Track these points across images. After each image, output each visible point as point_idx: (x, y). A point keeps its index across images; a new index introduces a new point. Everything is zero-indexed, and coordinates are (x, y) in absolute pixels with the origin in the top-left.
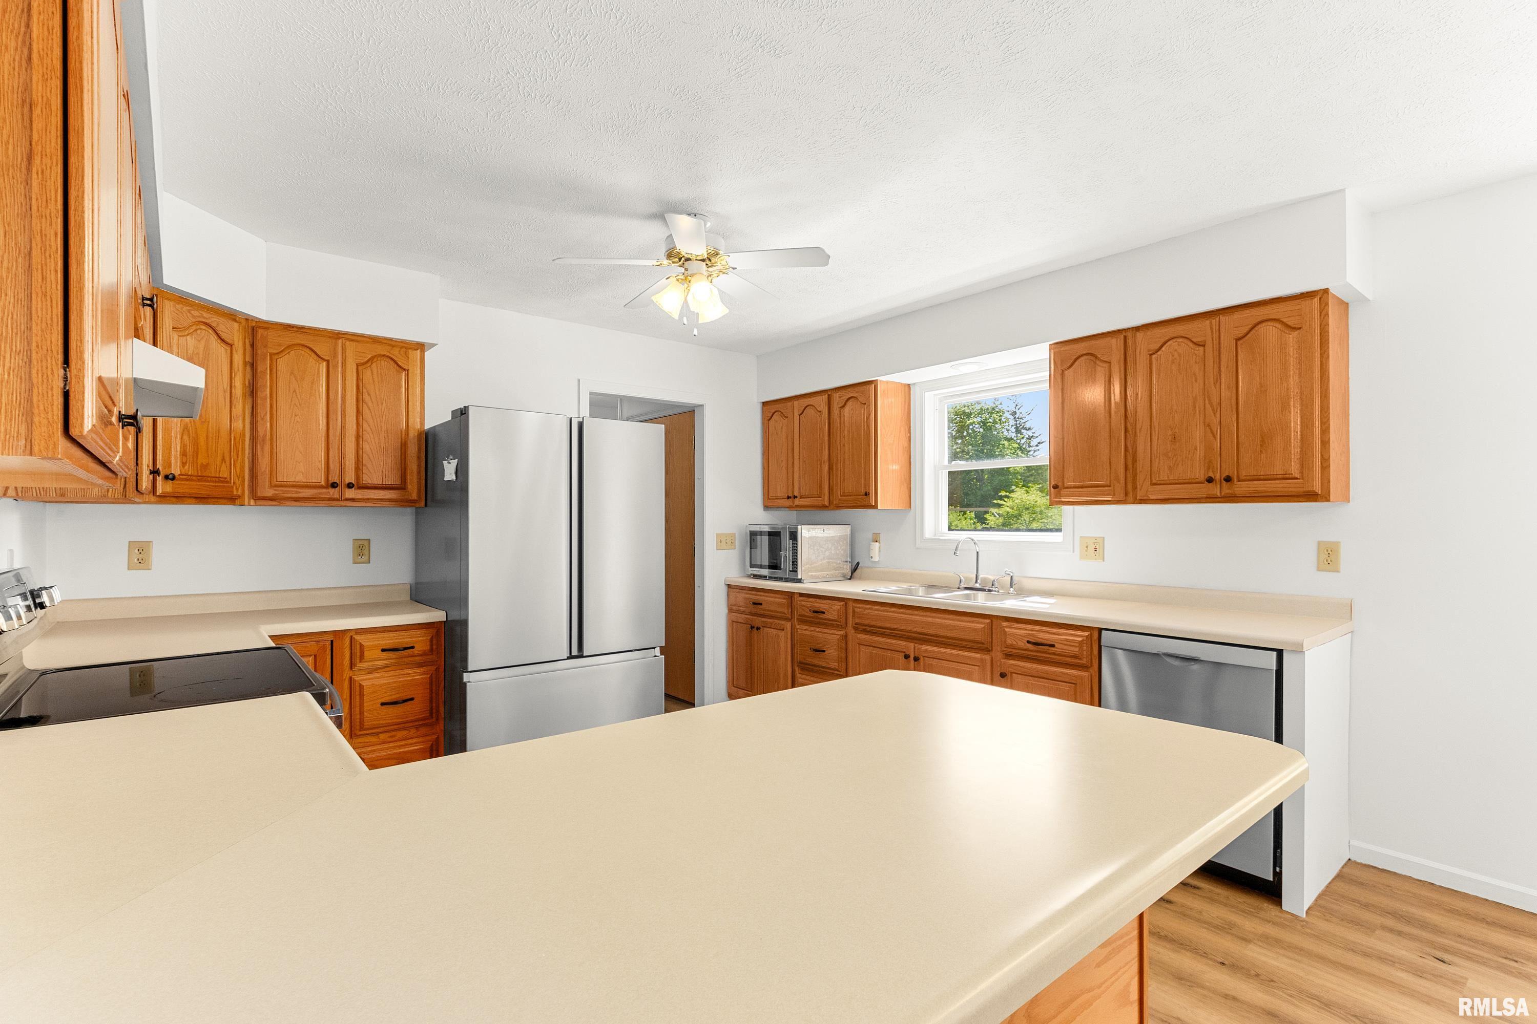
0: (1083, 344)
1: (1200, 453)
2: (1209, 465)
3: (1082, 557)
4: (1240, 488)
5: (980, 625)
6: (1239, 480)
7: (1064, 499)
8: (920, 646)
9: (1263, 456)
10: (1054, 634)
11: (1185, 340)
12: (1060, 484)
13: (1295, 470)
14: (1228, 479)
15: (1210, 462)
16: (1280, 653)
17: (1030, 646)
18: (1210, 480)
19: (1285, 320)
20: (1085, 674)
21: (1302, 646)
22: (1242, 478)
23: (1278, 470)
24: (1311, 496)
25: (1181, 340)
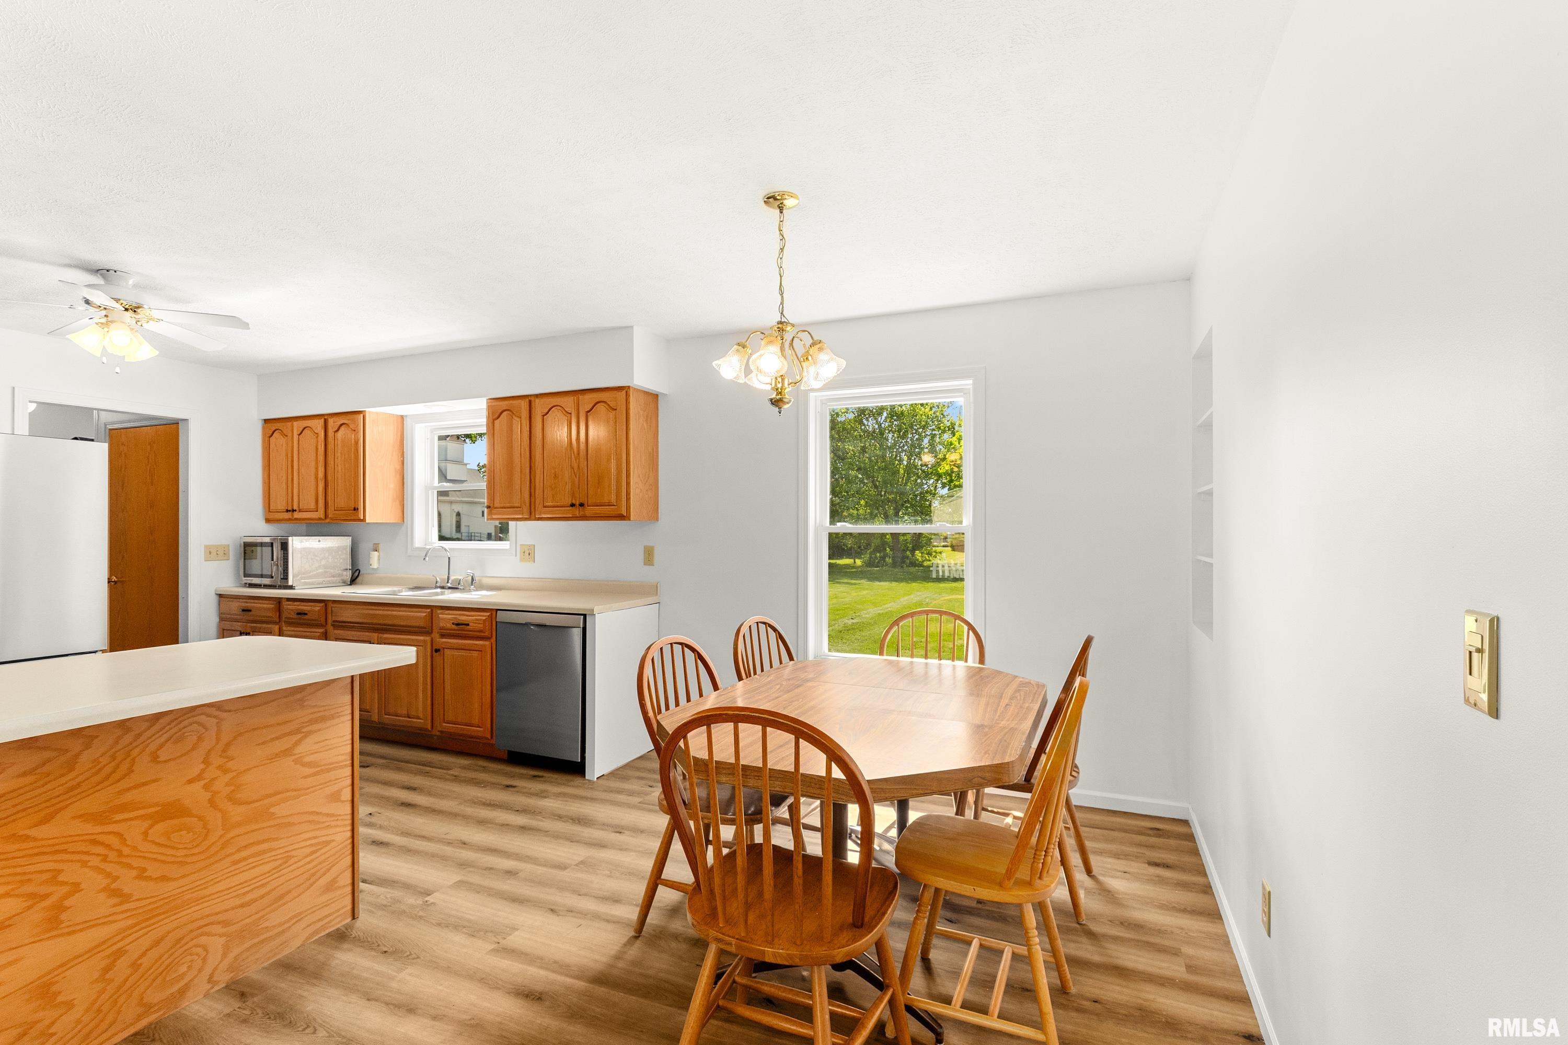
0: (506, 402)
1: (568, 487)
2: (573, 495)
3: (522, 560)
4: (589, 511)
5: (422, 614)
6: (588, 506)
7: (494, 517)
8: (382, 635)
9: (599, 490)
10: (470, 616)
11: (561, 409)
12: (491, 505)
13: (613, 499)
14: (582, 505)
15: (573, 493)
16: (585, 616)
17: (454, 627)
18: (573, 505)
19: (609, 403)
20: (487, 643)
21: (593, 610)
22: (589, 504)
23: (606, 500)
24: (621, 517)
25: (559, 408)
